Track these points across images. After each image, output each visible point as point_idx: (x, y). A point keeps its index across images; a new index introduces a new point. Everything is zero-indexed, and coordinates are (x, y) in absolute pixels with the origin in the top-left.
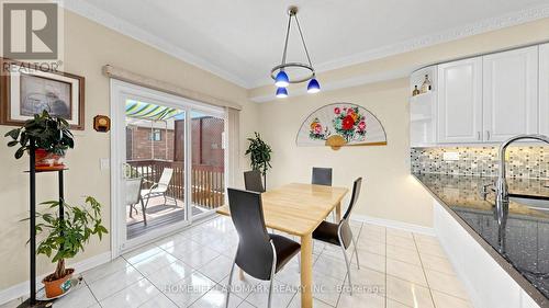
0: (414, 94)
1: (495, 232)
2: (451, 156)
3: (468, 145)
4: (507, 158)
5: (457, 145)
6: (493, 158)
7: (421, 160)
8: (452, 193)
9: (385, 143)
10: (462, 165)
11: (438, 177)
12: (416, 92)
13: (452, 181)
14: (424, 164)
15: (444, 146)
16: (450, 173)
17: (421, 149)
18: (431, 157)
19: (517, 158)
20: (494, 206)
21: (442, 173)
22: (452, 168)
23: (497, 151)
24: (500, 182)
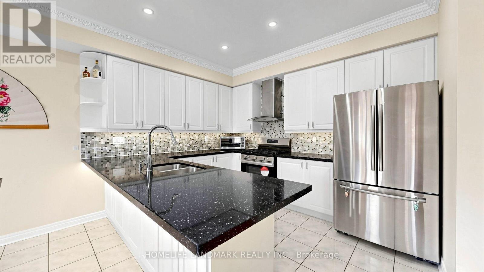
0: (84, 76)
1: (146, 194)
2: (118, 140)
3: (130, 130)
4: (152, 140)
5: (123, 131)
6: (145, 141)
7: (92, 145)
8: (119, 173)
9: (47, 127)
10: (127, 147)
11: (108, 160)
12: (86, 74)
13: (119, 162)
14: (95, 149)
15: (113, 131)
16: (118, 155)
17: (92, 134)
18: (103, 142)
19: (156, 141)
20: (146, 176)
21: (112, 156)
22: (119, 150)
23: (146, 136)
24: (148, 157)
